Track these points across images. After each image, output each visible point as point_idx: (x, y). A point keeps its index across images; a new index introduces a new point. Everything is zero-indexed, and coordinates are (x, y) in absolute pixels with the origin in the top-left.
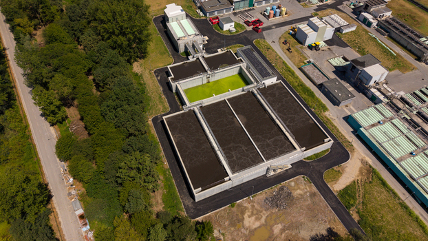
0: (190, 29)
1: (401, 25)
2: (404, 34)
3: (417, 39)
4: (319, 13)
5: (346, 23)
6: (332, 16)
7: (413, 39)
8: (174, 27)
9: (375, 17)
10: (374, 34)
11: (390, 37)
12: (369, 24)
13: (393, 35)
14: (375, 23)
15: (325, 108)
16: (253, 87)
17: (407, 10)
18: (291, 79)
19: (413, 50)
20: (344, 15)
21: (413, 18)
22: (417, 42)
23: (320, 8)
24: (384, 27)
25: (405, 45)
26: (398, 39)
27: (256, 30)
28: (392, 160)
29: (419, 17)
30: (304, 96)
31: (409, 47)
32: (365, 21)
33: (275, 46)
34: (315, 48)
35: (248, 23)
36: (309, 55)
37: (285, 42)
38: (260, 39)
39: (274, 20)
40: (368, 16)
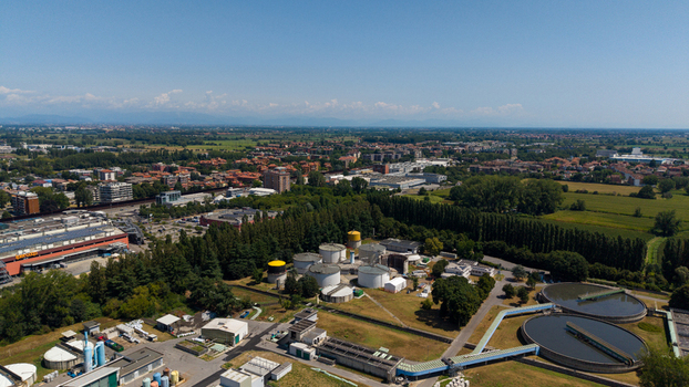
1: (344, 344)
2: (354, 354)
3: (370, 356)
4: (233, 362)
5: (276, 364)
6: (253, 361)
7: (366, 358)
9: (310, 345)
10: (319, 368)
11: (339, 364)
12: (306, 356)
13: (341, 360)
14: (312, 352)
17: (341, 324)
19: (373, 371)
20: (269, 354)
21: (353, 332)
22: (372, 360)
23: (231, 355)
24: (326, 354)
25: (362, 368)
26: (349, 363)
29: (359, 329)
31: (367, 369)
32: (299, 353)
40: (301, 345)
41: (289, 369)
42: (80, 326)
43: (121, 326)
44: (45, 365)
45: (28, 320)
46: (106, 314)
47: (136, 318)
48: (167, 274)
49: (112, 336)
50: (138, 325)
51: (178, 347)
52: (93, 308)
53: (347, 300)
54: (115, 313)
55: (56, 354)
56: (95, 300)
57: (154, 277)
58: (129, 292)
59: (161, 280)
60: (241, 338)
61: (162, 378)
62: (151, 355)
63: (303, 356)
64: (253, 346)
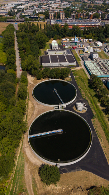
0: (56, 44)
6: (97, 49)
8: (53, 44)
16: (64, 54)
18: (75, 56)
27: (74, 48)
28: (88, 67)
30: (76, 58)
33: (77, 51)
34: (87, 52)
35: (72, 47)
36: (84, 53)
37: (80, 51)
38: (74, 50)
39: (80, 47)
40: (106, 49)
41: (101, 51)
42: (79, 38)
43: (84, 39)
44: (71, 40)
45: (72, 34)
46: (84, 37)
47: (87, 39)
48: (98, 33)
49: (82, 40)
50: (87, 40)
51: (89, 44)
52: (82, 35)
54: (85, 37)
55: (73, 39)
56: (83, 34)
57: (94, 32)
58: (89, 34)
59: (96, 34)
60: (99, 46)
61: (82, 45)
62: (83, 43)
63: (105, 51)
64: (100, 48)
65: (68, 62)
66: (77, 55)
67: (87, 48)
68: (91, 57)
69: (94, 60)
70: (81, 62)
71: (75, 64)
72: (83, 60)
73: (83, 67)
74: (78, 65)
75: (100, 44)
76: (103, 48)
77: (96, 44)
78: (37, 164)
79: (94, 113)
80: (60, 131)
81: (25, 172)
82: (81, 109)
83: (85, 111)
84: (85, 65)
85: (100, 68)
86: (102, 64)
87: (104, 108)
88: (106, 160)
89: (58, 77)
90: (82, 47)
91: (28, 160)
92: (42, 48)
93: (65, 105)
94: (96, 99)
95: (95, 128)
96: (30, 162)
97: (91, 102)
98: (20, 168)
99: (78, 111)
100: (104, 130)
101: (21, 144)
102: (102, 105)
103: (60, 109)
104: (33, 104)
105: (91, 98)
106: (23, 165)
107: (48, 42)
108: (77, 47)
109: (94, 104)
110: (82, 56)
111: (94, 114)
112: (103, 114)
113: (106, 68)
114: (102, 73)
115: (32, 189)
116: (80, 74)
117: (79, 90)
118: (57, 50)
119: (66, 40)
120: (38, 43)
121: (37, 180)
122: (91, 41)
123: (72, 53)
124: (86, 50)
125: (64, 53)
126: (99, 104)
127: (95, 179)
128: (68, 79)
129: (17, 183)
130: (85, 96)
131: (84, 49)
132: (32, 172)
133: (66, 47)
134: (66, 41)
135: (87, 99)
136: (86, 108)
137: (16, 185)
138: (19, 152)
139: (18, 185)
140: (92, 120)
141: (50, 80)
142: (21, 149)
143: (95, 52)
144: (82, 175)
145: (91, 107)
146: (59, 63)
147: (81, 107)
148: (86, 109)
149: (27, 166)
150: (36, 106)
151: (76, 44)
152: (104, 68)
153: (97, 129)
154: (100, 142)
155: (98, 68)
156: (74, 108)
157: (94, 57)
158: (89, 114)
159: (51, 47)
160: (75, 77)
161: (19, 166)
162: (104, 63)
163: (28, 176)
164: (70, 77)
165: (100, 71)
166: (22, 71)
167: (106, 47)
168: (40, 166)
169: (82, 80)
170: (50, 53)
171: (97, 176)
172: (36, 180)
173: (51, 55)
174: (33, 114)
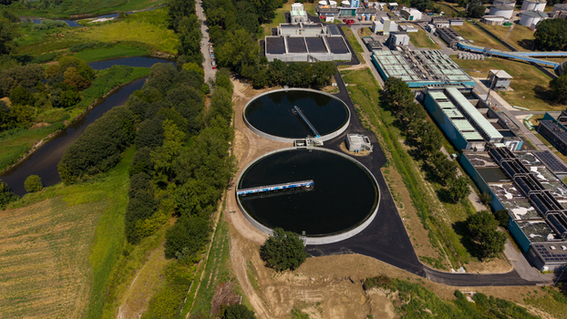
0: (303, 13)
2: (448, 34)
8: (294, 13)
9: (435, 27)
10: (430, 36)
11: (440, 37)
13: (443, 36)
14: (434, 30)
15: (362, 51)
16: (323, 35)
18: (351, 40)
22: (454, 38)
27: (347, 24)
28: (380, 64)
30: (352, 45)
33: (354, 31)
34: (380, 33)
35: (344, 21)
36: (374, 36)
37: (362, 30)
38: (347, 27)
39: (363, 22)
40: (431, 26)
41: (416, 31)
43: (377, 3)
44: (341, 5)
47: (384, 1)
49: (370, 4)
50: (382, 4)
51: (387, 14)
53: (493, 24)
55: (346, 2)
60: (414, 19)
61: (369, 16)
62: (373, 11)
63: (429, 30)
64: (415, 23)
65: (332, 51)
66: (355, 39)
67: (382, 21)
68: (390, 44)
69: (397, 50)
70: (366, 55)
71: (347, 57)
72: (370, 51)
73: (369, 65)
74: (356, 60)
75: (416, 14)
76: (423, 25)
77: (406, 15)
78: (257, 240)
79: (389, 156)
80: (308, 184)
81: (231, 252)
82: (359, 148)
83: (366, 153)
84: (374, 62)
85: (412, 68)
86: (417, 58)
87: (414, 148)
88: (408, 238)
89: (305, 83)
90: (368, 22)
91: (237, 234)
92: (265, 22)
93: (320, 140)
94: (396, 131)
95: (387, 183)
96: (241, 237)
97: (384, 136)
98: (219, 245)
99: (350, 153)
100: (409, 187)
101: (220, 207)
102: (410, 142)
103: (309, 147)
104: (246, 137)
105: (385, 130)
106: (227, 241)
107: (280, 7)
108: (357, 21)
109: (389, 140)
110: (367, 40)
111: (388, 159)
112: (411, 159)
113: (426, 67)
114: (415, 78)
115: (246, 277)
116: (360, 80)
117: (355, 112)
118: (305, 26)
119: (329, 3)
120: (257, 8)
121: (258, 265)
122: (393, 7)
123: (342, 33)
124: (379, 27)
125: (322, 32)
126: (401, 141)
127: (381, 268)
128: (330, 90)
129: (215, 270)
130: (369, 123)
131: (374, 24)
132: (245, 252)
133: (328, 19)
134: (327, 7)
135: (374, 129)
136: (369, 145)
137: (214, 273)
138: (217, 221)
139: (217, 272)
140: (383, 169)
141: (286, 89)
142: (221, 215)
143: (401, 31)
144: (352, 260)
145: (383, 145)
146: (308, 53)
147: (358, 143)
148: (369, 149)
149: (234, 243)
150: (253, 141)
151: (354, 14)
152: (421, 67)
153: (393, 186)
154: (398, 209)
155: (407, 67)
156: (342, 146)
157: (397, 43)
158: (378, 158)
159: (289, 18)
160: (346, 85)
161: (218, 243)
162: (422, 56)
163: (238, 258)
164: (334, 84)
165: (411, 72)
166: (216, 70)
167: (431, 22)
168: (262, 244)
169: (366, 93)
170: (285, 32)
171: (386, 264)
172: (255, 264)
173: (288, 37)
174: (245, 156)
